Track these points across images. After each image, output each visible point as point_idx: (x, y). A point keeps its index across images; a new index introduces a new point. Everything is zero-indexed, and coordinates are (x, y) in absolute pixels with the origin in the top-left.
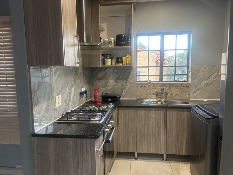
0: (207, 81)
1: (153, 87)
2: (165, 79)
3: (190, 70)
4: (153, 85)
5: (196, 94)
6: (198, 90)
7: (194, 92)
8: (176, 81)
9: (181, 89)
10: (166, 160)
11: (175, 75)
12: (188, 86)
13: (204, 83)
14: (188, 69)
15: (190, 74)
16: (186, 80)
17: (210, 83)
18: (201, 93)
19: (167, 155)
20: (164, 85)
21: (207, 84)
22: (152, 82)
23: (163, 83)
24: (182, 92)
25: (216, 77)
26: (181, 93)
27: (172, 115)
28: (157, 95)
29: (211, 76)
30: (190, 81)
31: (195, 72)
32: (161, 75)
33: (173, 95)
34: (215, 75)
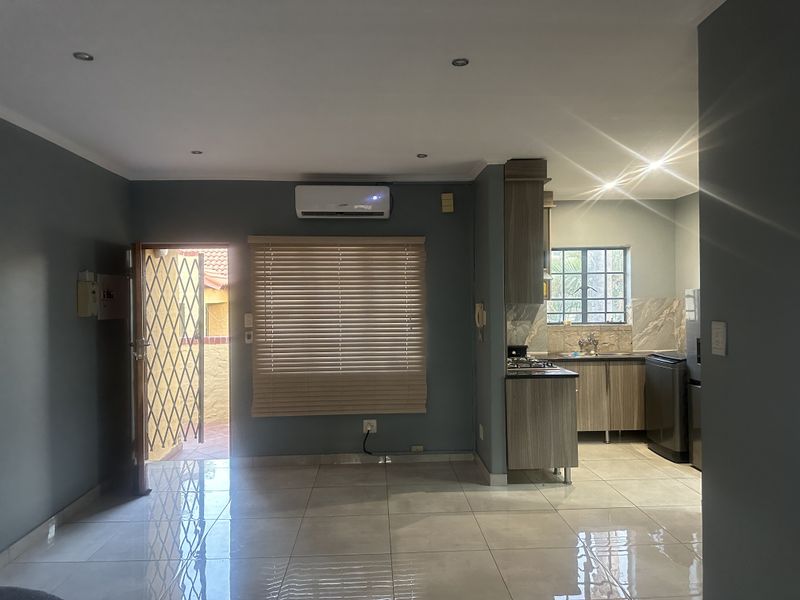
0: (656, 322)
1: (575, 334)
2: (591, 319)
3: (629, 305)
4: (575, 329)
5: (641, 343)
6: (645, 335)
7: (639, 340)
8: (608, 323)
9: (618, 335)
10: (610, 442)
11: (606, 313)
12: (629, 330)
13: (651, 325)
14: (625, 304)
15: (630, 312)
16: (623, 321)
17: (660, 325)
18: (647, 341)
19: (610, 432)
20: (591, 329)
21: (656, 327)
22: (574, 323)
23: (591, 326)
24: (620, 340)
25: (668, 315)
26: (618, 342)
27: (617, 370)
28: (581, 346)
29: (661, 314)
30: (630, 322)
31: (638, 308)
32: (585, 314)
33: (607, 345)
34: (666, 312)
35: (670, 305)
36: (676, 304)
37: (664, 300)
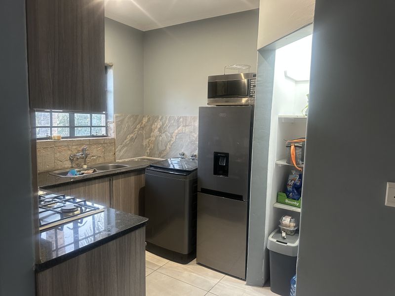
0: (132, 135)
1: (65, 148)
2: (79, 132)
3: (111, 120)
4: (66, 144)
5: (122, 153)
6: (125, 146)
7: (120, 151)
8: (93, 136)
9: (104, 147)
11: (91, 127)
12: (112, 143)
13: (129, 137)
14: (106, 119)
15: (112, 126)
16: (105, 135)
17: (134, 137)
18: (126, 151)
20: (81, 143)
21: (132, 139)
22: (63, 138)
23: (81, 140)
24: (105, 152)
25: (139, 129)
26: (104, 154)
29: (135, 128)
30: (112, 135)
31: (119, 123)
33: (95, 157)
34: (138, 126)
35: (141, 121)
36: (145, 120)
37: (138, 116)
